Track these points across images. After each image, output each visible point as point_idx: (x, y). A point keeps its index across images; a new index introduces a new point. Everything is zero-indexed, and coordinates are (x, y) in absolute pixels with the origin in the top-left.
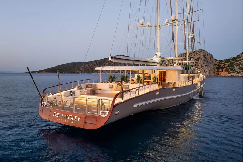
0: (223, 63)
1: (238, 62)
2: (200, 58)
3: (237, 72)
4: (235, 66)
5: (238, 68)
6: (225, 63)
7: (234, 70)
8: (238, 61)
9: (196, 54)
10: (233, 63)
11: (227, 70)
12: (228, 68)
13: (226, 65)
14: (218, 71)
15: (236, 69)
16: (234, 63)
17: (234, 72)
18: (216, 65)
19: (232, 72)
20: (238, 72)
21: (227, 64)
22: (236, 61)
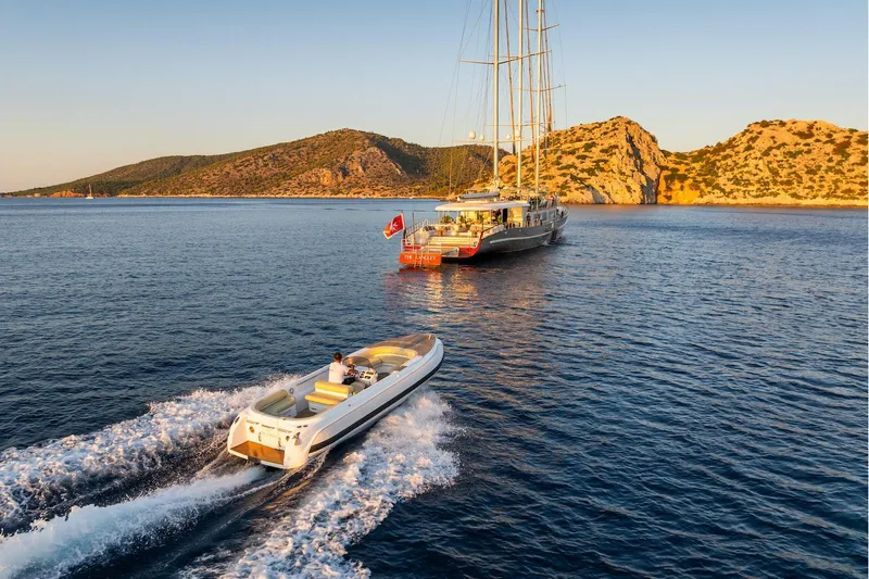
0: (687, 164)
1: (729, 161)
2: (616, 147)
3: (723, 190)
4: (720, 174)
5: (729, 180)
6: (693, 162)
7: (717, 187)
8: (731, 156)
9: (605, 133)
10: (714, 164)
11: (695, 186)
12: (699, 179)
13: (694, 168)
14: (669, 188)
15: (721, 181)
16: (718, 164)
17: (716, 191)
18: (663, 168)
19: (709, 192)
20: (727, 190)
21: (697, 166)
22: (725, 158)
